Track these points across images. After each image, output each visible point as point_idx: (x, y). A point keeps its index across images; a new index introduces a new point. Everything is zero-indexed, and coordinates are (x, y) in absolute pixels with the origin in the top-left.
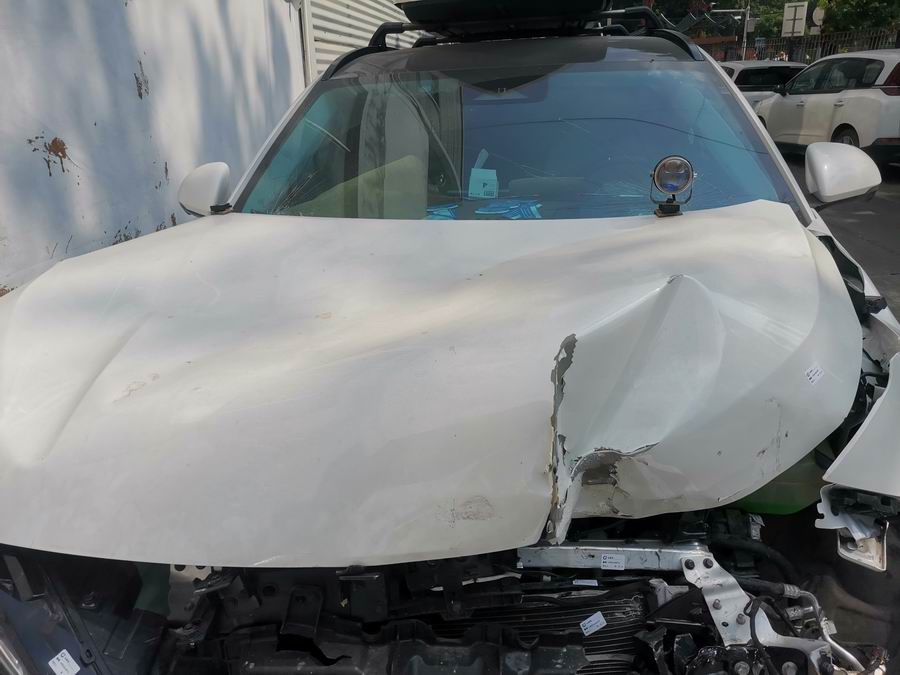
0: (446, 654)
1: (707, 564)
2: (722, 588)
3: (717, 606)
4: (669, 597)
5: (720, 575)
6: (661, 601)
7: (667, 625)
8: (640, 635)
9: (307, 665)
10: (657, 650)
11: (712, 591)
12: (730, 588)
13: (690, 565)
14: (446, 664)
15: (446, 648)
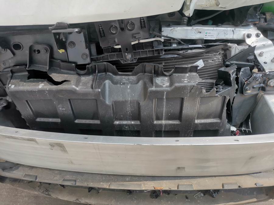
0: (124, 79)
1: (257, 36)
2: (264, 46)
3: (261, 55)
4: (237, 52)
5: (263, 40)
6: (233, 54)
7: (236, 64)
8: (223, 69)
9: (45, 85)
10: (232, 75)
11: (260, 48)
12: (269, 46)
13: (249, 36)
14: (124, 84)
15: (124, 77)
